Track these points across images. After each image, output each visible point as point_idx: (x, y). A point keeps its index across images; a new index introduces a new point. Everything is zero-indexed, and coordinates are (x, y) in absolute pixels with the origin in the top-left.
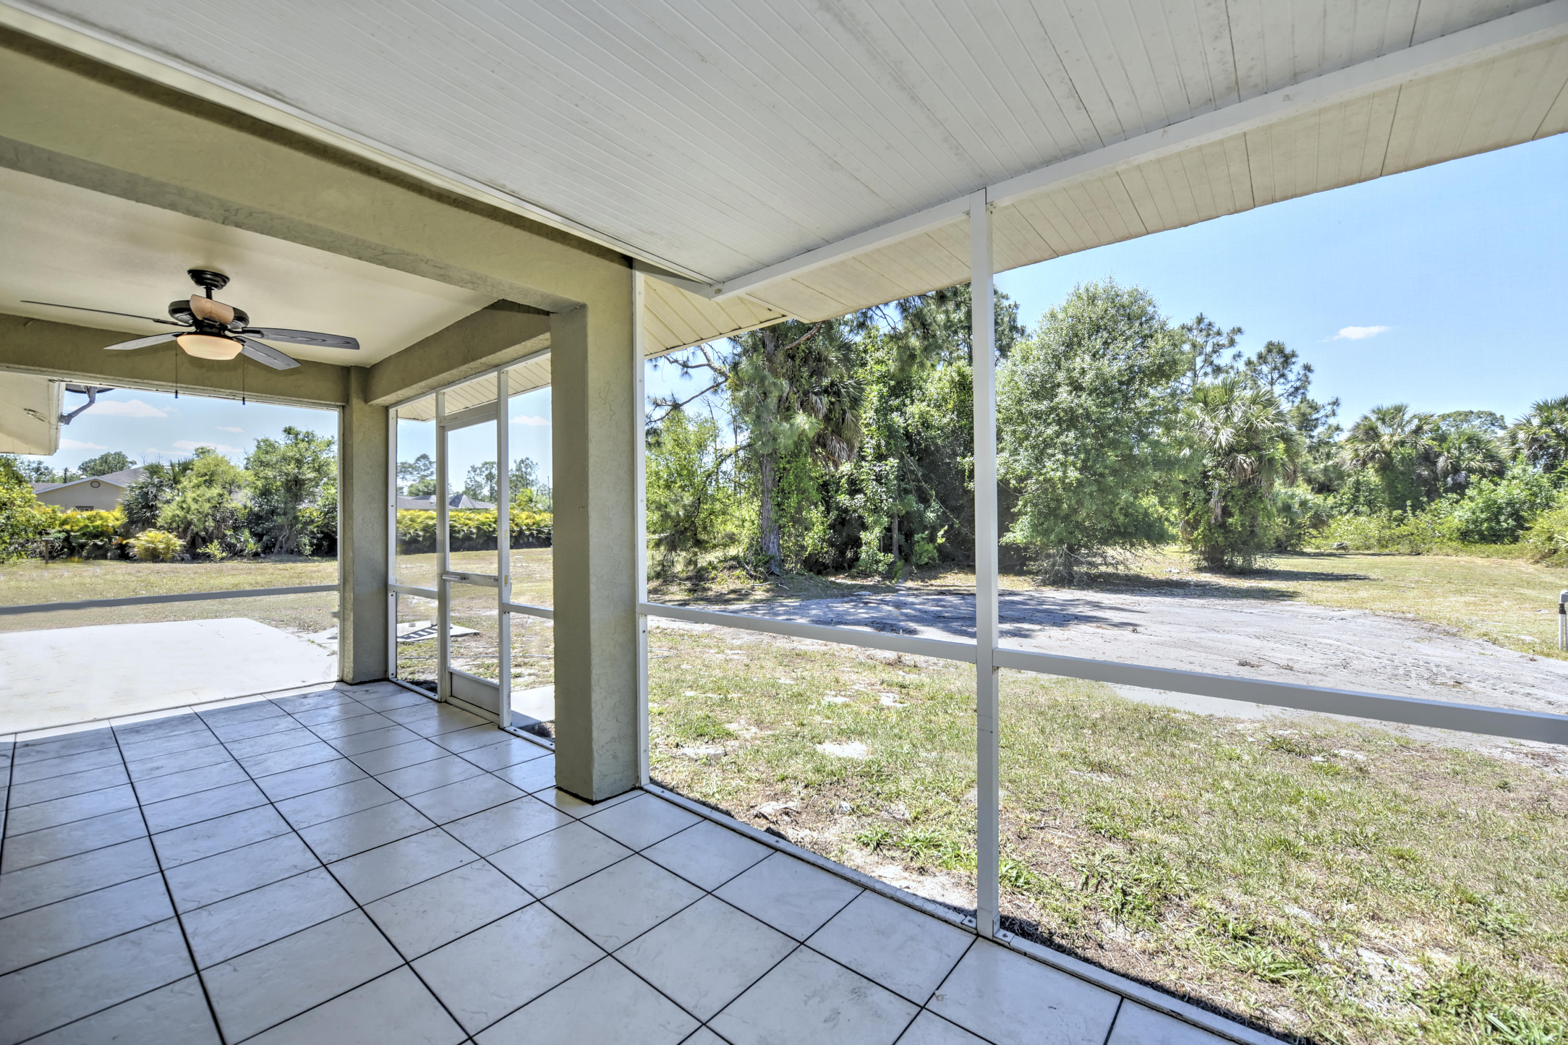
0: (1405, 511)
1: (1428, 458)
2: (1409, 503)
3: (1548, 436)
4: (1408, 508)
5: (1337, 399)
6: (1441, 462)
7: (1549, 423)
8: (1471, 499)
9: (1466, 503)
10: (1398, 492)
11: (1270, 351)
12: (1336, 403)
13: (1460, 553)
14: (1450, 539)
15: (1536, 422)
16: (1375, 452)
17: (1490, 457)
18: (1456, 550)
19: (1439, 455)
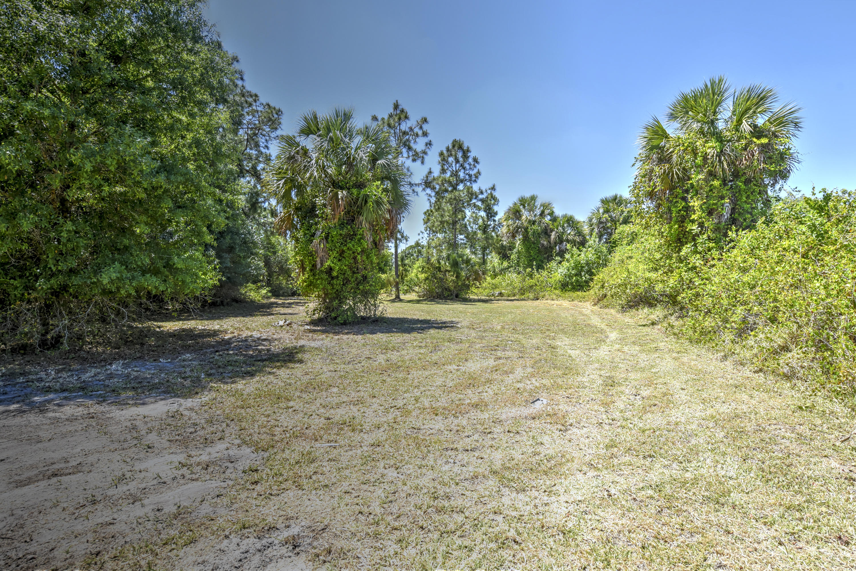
0: (533, 269)
1: (547, 232)
2: (535, 263)
3: (607, 220)
4: (534, 267)
5: (494, 186)
6: (553, 235)
7: (607, 211)
8: (568, 261)
9: (565, 264)
10: (531, 256)
11: (454, 146)
12: (493, 188)
13: (560, 298)
14: (555, 289)
15: (601, 211)
16: (518, 227)
17: (580, 233)
18: (558, 296)
19: (552, 231)
